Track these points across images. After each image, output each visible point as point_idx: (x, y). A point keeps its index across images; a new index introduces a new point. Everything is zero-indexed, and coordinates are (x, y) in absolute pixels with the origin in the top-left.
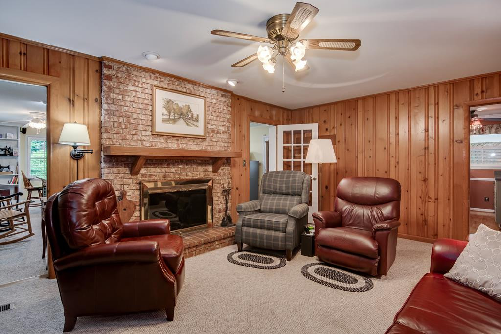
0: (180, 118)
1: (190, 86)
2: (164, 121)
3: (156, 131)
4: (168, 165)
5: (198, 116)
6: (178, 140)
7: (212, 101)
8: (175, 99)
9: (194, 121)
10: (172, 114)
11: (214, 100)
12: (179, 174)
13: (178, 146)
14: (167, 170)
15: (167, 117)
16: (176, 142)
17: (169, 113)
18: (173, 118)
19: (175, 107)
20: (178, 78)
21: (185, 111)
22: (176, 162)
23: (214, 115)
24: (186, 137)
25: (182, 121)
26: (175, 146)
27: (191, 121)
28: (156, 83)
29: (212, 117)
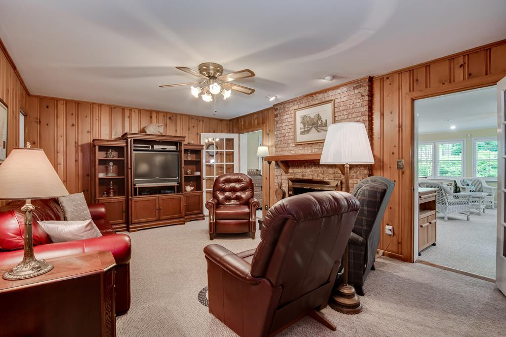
0: (312, 128)
1: (320, 96)
2: (302, 133)
3: (297, 141)
4: (305, 167)
5: (326, 120)
6: (311, 146)
7: (343, 100)
8: (308, 114)
9: (323, 126)
10: (306, 126)
11: (345, 98)
12: (312, 175)
13: (312, 151)
14: (304, 171)
15: (303, 130)
16: (310, 148)
17: (305, 126)
18: (307, 129)
19: (308, 119)
20: (311, 95)
21: (315, 121)
22: (310, 165)
23: (345, 113)
24: (318, 143)
25: (313, 129)
26: (309, 152)
27: (321, 128)
28: (297, 107)
29: (343, 116)
